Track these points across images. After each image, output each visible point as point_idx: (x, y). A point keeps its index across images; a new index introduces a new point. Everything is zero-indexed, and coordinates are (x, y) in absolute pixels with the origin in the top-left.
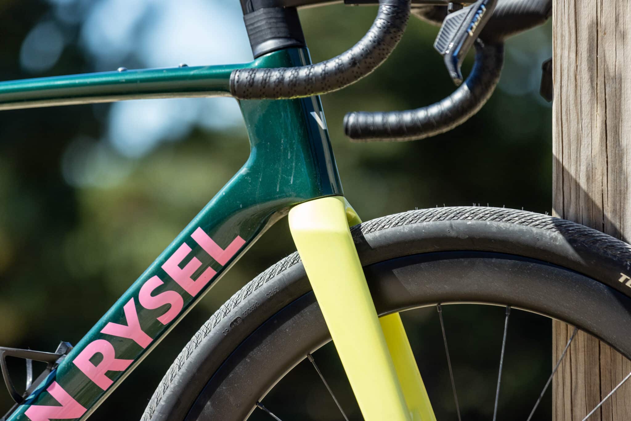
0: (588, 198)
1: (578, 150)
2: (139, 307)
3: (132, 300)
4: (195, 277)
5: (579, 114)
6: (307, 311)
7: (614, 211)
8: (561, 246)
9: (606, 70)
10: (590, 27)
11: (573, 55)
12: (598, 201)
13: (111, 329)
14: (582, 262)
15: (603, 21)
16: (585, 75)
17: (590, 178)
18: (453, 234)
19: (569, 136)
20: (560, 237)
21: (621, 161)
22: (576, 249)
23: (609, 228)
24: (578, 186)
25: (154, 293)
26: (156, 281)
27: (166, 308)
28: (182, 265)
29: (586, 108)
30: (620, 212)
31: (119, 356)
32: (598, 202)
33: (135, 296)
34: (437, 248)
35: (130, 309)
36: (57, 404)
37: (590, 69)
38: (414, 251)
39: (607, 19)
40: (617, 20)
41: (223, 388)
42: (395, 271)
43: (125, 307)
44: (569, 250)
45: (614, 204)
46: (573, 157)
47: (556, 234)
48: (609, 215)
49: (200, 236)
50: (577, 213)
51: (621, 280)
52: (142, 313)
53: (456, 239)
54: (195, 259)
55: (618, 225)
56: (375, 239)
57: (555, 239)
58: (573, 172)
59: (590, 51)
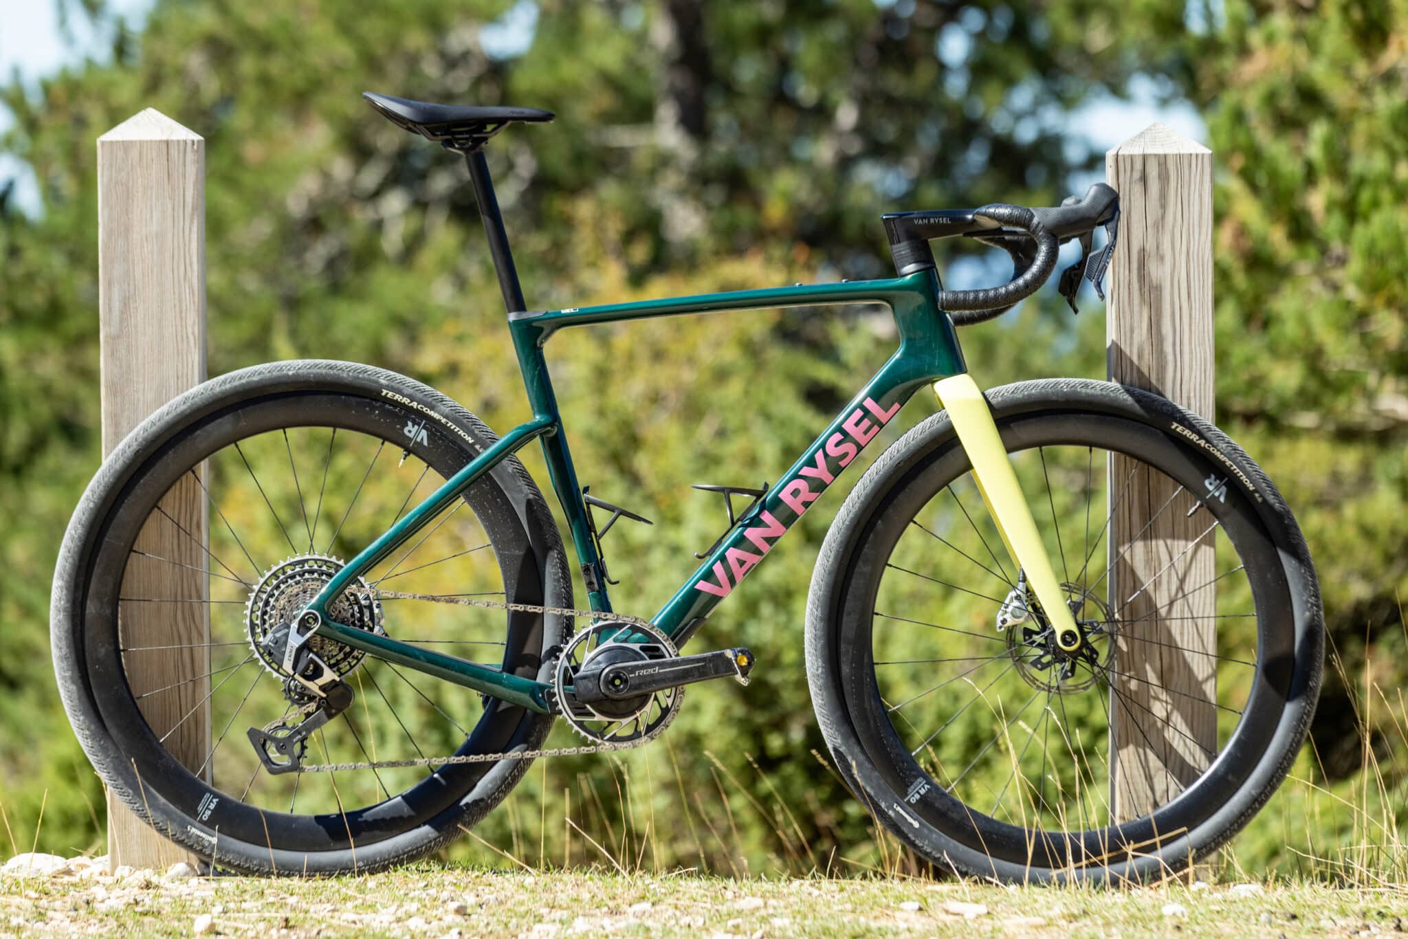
0: (1139, 371)
1: (1131, 337)
2: (826, 455)
3: (821, 450)
4: (866, 433)
5: (1132, 312)
6: (955, 451)
7: (1158, 380)
8: (1132, 405)
9: (1151, 281)
10: (1139, 253)
11: (1127, 272)
12: (1145, 371)
13: (806, 471)
14: (1146, 415)
15: (1147, 248)
16: (1135, 285)
17: (1140, 356)
18: (1054, 398)
19: (1125, 327)
20: (1130, 398)
21: (1162, 345)
22: (1142, 407)
23: (1153, 390)
24: (1132, 362)
25: (837, 445)
26: (838, 437)
27: (845, 455)
28: (857, 424)
29: (1136, 308)
30: (1161, 379)
31: (812, 490)
32: (1147, 374)
33: (823, 446)
34: (1042, 408)
35: (819, 456)
36: (768, 526)
37: (1139, 281)
38: (1025, 410)
39: (1151, 246)
40: (1158, 247)
41: (890, 510)
42: (1012, 425)
43: (816, 456)
44: (1137, 407)
45: (1158, 375)
46: (1128, 342)
47: (1126, 396)
48: (1154, 381)
49: (869, 404)
50: (1131, 381)
51: (1173, 427)
52: (829, 459)
53: (1056, 402)
54: (866, 420)
55: (1160, 388)
56: (998, 403)
57: (1126, 400)
58: (1128, 352)
59: (1139, 269)
